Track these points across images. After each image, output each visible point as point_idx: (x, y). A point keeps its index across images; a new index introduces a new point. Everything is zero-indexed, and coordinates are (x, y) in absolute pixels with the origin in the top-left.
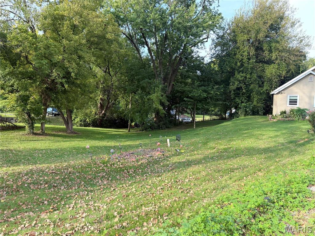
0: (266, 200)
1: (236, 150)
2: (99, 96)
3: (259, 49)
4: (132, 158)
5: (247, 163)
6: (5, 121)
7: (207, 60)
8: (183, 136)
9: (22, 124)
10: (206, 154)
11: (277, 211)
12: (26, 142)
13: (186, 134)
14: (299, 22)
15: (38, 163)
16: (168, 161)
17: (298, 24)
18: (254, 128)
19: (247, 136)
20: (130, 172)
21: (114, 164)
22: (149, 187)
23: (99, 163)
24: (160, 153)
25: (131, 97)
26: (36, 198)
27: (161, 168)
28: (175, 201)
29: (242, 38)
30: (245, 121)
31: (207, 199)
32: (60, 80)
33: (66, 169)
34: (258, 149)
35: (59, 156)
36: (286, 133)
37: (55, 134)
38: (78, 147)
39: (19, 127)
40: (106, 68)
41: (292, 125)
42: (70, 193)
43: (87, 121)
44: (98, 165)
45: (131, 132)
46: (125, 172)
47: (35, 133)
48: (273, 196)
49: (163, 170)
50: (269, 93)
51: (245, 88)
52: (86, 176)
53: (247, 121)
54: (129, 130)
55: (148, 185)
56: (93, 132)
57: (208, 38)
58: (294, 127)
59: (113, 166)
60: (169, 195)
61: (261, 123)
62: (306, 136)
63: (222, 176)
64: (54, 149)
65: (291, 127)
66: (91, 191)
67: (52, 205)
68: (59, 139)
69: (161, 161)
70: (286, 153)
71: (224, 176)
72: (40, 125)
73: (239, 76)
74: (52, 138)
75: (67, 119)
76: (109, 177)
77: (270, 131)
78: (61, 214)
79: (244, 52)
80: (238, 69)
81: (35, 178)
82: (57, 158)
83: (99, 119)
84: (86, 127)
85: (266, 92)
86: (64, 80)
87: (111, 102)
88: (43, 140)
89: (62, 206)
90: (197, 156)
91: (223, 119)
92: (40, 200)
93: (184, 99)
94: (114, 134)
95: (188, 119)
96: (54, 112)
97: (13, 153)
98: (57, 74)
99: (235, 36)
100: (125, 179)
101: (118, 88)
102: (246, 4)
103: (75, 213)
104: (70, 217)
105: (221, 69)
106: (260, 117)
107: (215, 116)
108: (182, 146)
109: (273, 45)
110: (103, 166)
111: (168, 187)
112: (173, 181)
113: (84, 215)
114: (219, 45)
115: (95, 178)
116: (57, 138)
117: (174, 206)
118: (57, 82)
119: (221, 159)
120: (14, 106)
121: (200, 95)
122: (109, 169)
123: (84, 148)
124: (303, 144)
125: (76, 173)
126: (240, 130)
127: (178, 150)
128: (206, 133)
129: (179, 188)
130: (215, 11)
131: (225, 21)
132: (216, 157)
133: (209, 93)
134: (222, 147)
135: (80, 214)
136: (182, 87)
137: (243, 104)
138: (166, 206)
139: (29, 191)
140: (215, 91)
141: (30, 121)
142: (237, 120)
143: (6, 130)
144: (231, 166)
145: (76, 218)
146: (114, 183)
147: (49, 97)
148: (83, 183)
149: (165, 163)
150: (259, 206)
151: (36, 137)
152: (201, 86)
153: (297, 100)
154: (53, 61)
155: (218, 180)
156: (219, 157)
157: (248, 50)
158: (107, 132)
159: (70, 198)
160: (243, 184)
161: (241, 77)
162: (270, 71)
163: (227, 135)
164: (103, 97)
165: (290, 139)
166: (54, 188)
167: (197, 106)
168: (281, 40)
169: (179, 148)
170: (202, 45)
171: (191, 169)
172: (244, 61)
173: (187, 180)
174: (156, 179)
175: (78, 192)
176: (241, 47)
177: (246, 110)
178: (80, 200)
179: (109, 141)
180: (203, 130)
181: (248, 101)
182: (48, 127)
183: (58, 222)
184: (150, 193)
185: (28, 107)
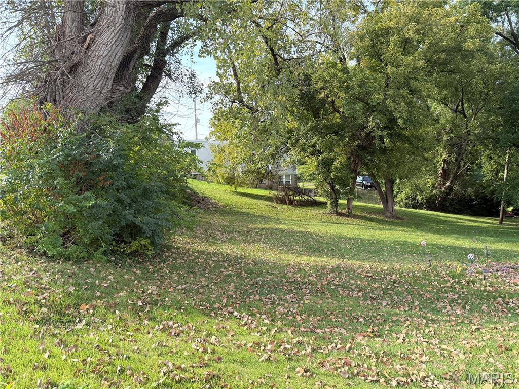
2: (442, 156)
4: (513, 278)
6: (303, 194)
9: (322, 199)
12: (327, 224)
15: (346, 257)
20: (511, 303)
21: (473, 282)
23: (444, 275)
25: (508, 155)
26: (347, 309)
32: (379, 133)
33: (387, 274)
35: (375, 252)
37: (367, 216)
38: (403, 242)
39: (320, 203)
40: (456, 105)
42: (396, 315)
43: (418, 199)
44: (442, 277)
45: (504, 225)
46: (499, 302)
47: (339, 213)
52: (422, 293)
54: (502, 221)
56: (428, 219)
59: (471, 284)
64: (367, 240)
66: (434, 321)
67: (371, 327)
68: (373, 224)
72: (345, 202)
74: (362, 222)
75: (386, 194)
76: (466, 303)
78: (385, 344)
81: (344, 279)
82: (372, 254)
83: (439, 196)
84: (416, 209)
86: (385, 132)
87: (464, 166)
88: (350, 224)
89: (386, 332)
92: (353, 315)
94: (467, 226)
96: (364, 182)
97: (313, 238)
98: (375, 123)
100: (500, 314)
101: (481, 140)
103: (409, 350)
104: (401, 354)
110: (452, 281)
113: (424, 359)
115: (438, 300)
116: (369, 224)
118: (374, 136)
120: (315, 174)
122: (465, 290)
123: (414, 245)
125: (405, 284)
135: (416, 354)
139: (337, 297)
141: (334, 196)
143: (303, 206)
145: (410, 358)
146: (477, 317)
147: (361, 160)
148: (417, 303)
151: (341, 219)
154: (371, 103)
158: (455, 220)
159: (398, 323)
164: (448, 156)
166: (372, 300)
175: (410, 317)
178: (415, 331)
179: (460, 237)
182: (356, 206)
183: (383, 357)
185: (332, 175)
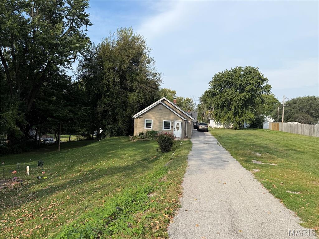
0: (118, 210)
1: (101, 171)
3: (123, 77)
5: (108, 182)
7: (74, 80)
8: (45, 160)
10: (71, 178)
11: (124, 216)
13: (49, 158)
14: (153, 60)
16: (27, 190)
17: (152, 62)
18: (117, 148)
19: (111, 157)
22: (6, 221)
24: (17, 182)
27: (19, 199)
28: (38, 228)
29: (108, 65)
30: (111, 142)
31: (70, 220)
34: (119, 168)
36: (142, 152)
41: (147, 145)
48: (122, 206)
49: (22, 201)
50: (131, 117)
51: (111, 111)
53: (112, 141)
55: (4, 220)
57: (75, 58)
58: (149, 146)
60: (30, 224)
61: (124, 143)
62: (156, 153)
63: (86, 197)
65: (146, 146)
69: (19, 192)
70: (140, 169)
71: (87, 197)
73: (106, 100)
77: (130, 150)
79: (110, 79)
80: (105, 93)
85: (128, 116)
90: (62, 182)
91: (90, 140)
93: (48, 119)
95: (52, 140)
99: (102, 62)
102: (112, 36)
105: (89, 91)
106: (123, 138)
107: (83, 136)
108: (44, 172)
109: (134, 76)
111: (29, 217)
112: (34, 210)
114: (86, 68)
117: (37, 233)
119: (85, 181)
121: (66, 115)
124: (153, 161)
126: (106, 151)
127: (40, 177)
128: (72, 155)
129: (41, 216)
130: (83, 34)
131: (92, 45)
132: (81, 180)
133: (76, 114)
134: (87, 169)
136: (46, 106)
137: (109, 126)
138: (28, 235)
140: (82, 112)
142: (103, 141)
144: (95, 187)
149: (24, 193)
150: (112, 216)
152: (67, 106)
153: (151, 123)
155: (81, 201)
156: (84, 180)
157: (113, 77)
160: (103, 201)
161: (108, 101)
162: (132, 97)
163: (93, 157)
165: (144, 157)
167: (62, 126)
168: (140, 73)
169: (41, 175)
170: (69, 66)
171: (55, 195)
172: (110, 86)
173: (50, 207)
174: (14, 212)
176: (107, 74)
177: (112, 131)
180: (69, 153)
181: (114, 123)
184: (8, 227)
